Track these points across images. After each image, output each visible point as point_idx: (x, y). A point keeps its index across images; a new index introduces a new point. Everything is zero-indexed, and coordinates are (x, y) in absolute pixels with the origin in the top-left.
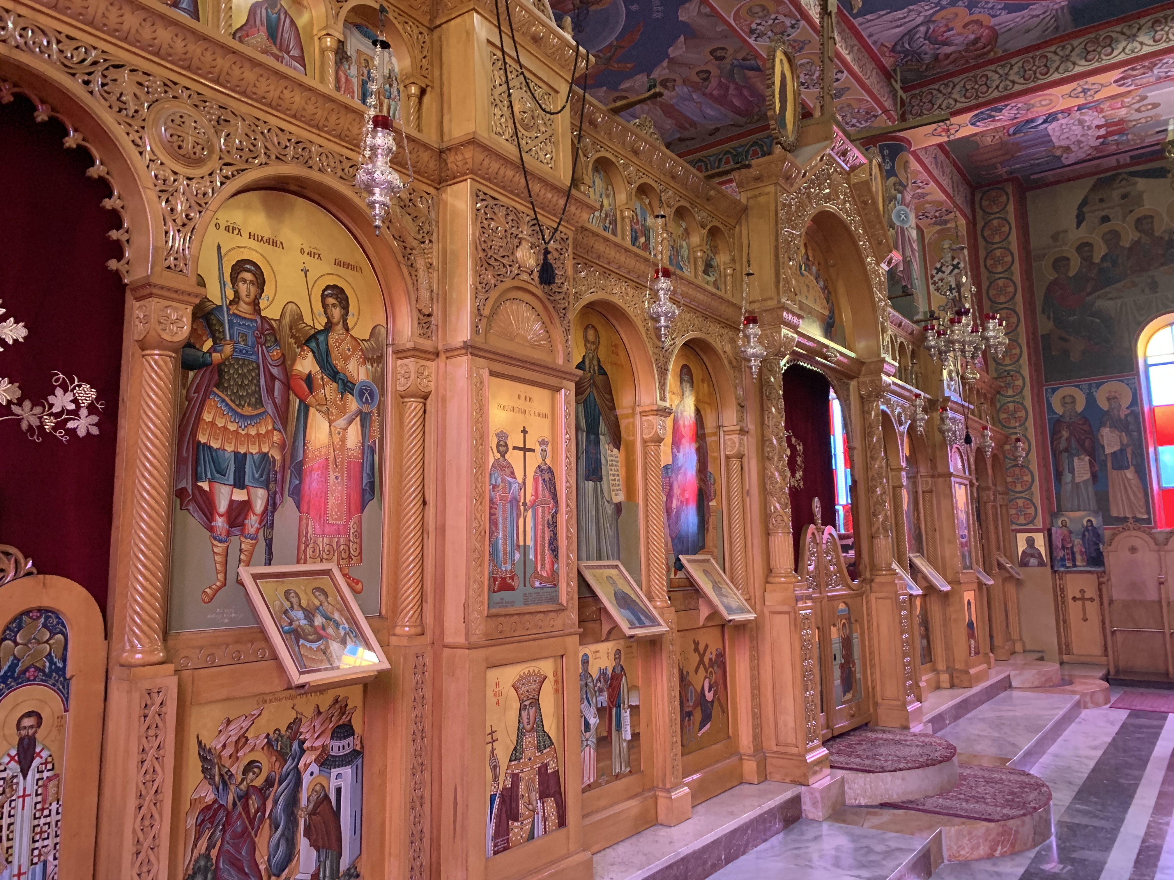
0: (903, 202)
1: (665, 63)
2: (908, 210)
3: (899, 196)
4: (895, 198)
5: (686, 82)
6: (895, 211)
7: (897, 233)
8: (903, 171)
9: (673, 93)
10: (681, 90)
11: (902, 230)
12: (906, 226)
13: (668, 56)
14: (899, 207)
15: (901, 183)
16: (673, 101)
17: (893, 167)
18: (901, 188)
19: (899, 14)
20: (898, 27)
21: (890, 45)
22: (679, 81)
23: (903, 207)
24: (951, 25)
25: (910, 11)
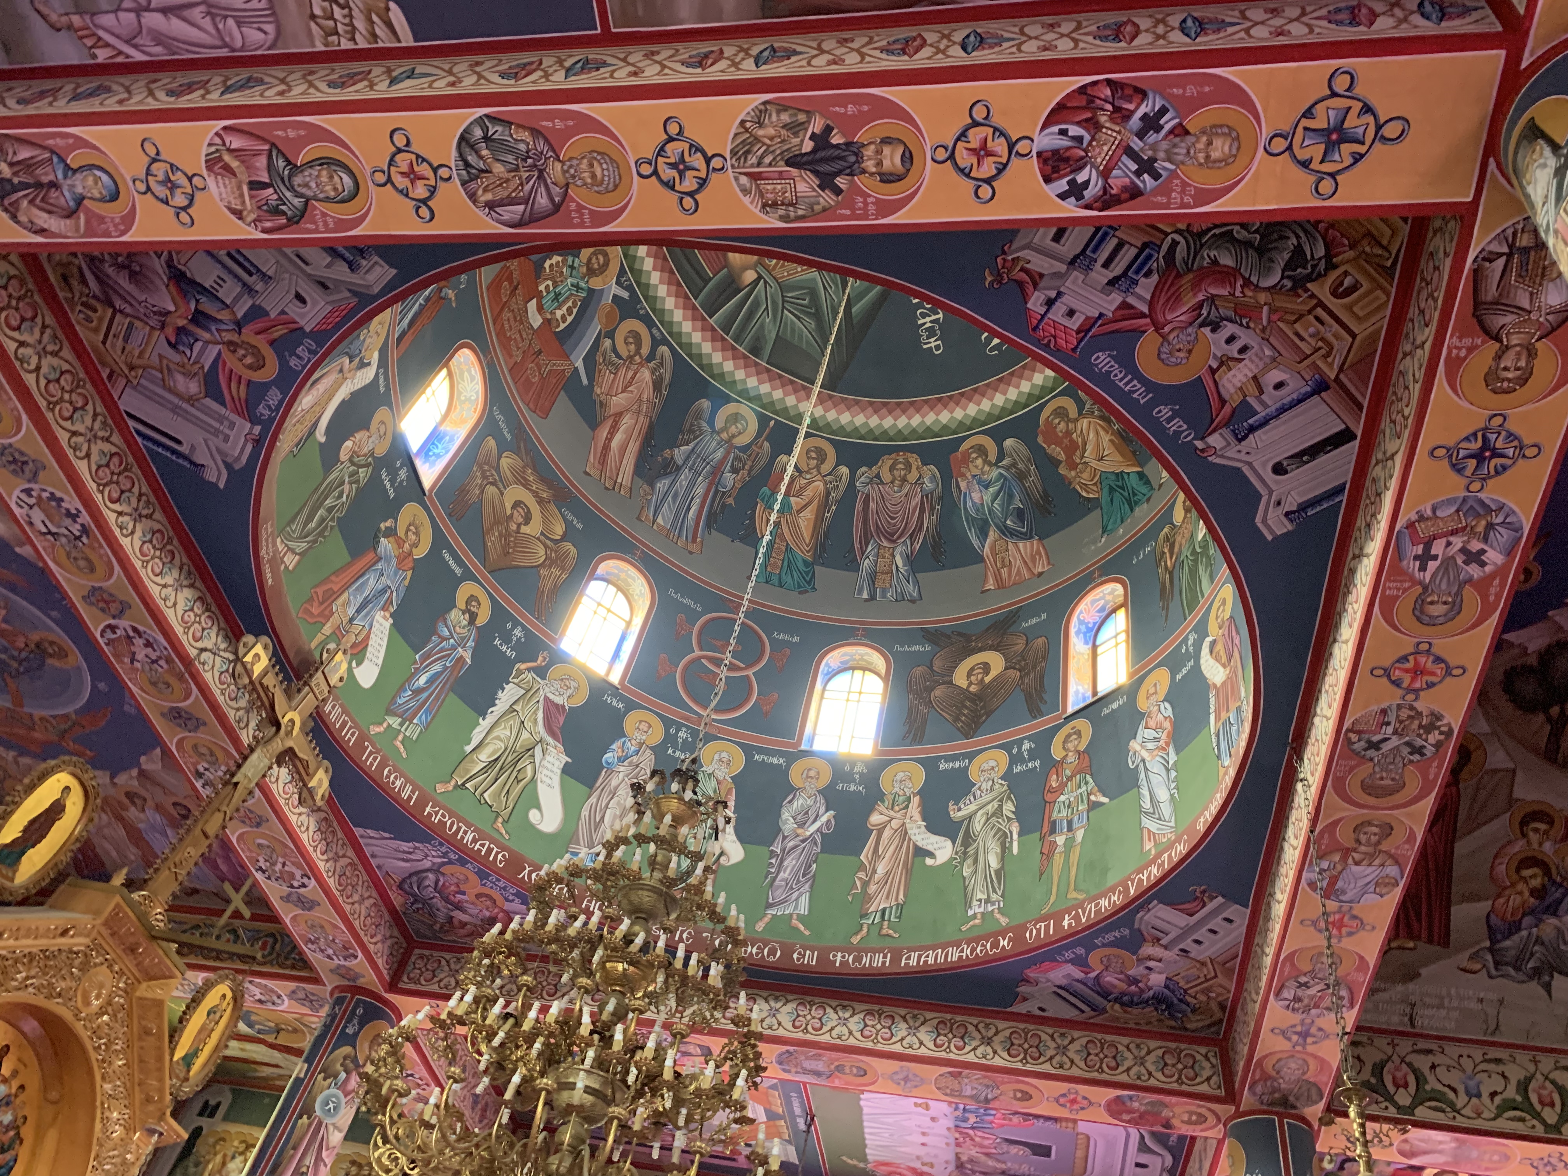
0: (343, 1087)
1: (135, 772)
2: (344, 1100)
3: (343, 1075)
4: (336, 1076)
5: (158, 808)
6: (326, 1092)
7: (310, 1125)
8: (366, 1045)
9: (142, 816)
10: (152, 815)
11: (320, 1124)
12: (327, 1121)
13: (138, 765)
14: (333, 1090)
15: (355, 1060)
16: (141, 826)
17: (356, 1034)
18: (351, 1066)
19: (405, 846)
20: (403, 860)
21: (398, 879)
22: (150, 803)
23: (340, 1094)
24: (463, 888)
25: (416, 848)
